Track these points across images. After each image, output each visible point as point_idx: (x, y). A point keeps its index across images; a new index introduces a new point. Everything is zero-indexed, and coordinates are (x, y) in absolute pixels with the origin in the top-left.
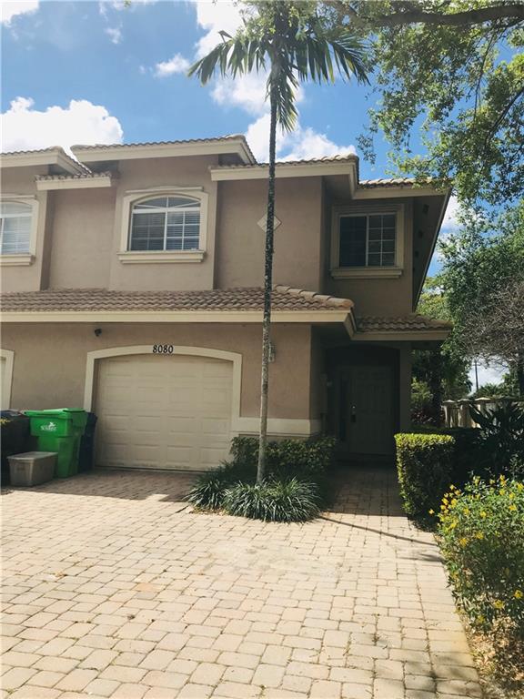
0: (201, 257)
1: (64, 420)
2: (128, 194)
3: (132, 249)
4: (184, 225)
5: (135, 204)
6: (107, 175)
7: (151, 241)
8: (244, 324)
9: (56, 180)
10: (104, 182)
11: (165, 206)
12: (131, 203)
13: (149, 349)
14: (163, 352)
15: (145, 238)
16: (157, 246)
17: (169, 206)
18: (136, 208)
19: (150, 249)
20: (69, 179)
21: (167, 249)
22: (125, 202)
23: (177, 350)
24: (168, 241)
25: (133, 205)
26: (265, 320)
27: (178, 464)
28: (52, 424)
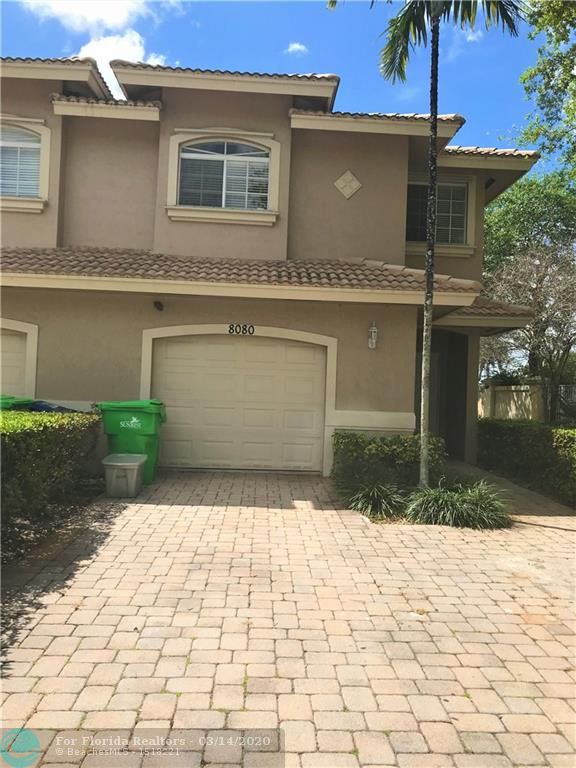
0: (274, 220)
1: (151, 414)
2: (176, 133)
3: (181, 204)
4: (247, 178)
5: (184, 146)
6: (155, 106)
7: (205, 195)
8: (340, 304)
9: (83, 103)
10: (149, 113)
11: (223, 153)
12: (180, 144)
13: (224, 329)
14: (241, 332)
15: (197, 191)
16: (214, 201)
17: (228, 153)
18: (184, 151)
19: (204, 205)
20: (102, 104)
21: (226, 206)
22: (171, 143)
23: (259, 331)
24: (227, 196)
25: (182, 148)
26: (428, 302)
27: (256, 463)
28: (134, 420)
